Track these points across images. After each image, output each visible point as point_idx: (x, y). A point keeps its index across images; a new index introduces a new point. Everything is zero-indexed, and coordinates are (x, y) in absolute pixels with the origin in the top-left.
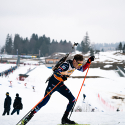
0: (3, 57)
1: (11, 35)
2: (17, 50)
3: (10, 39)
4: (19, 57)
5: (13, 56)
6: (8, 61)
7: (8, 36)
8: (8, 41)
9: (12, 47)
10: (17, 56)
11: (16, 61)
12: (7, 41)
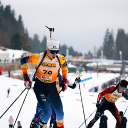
0: (99, 64)
1: (112, 30)
2: (121, 53)
3: (111, 37)
4: (124, 64)
5: (115, 61)
6: (108, 69)
7: (107, 33)
8: (108, 40)
9: (114, 48)
10: (120, 62)
11: (119, 69)
12: (105, 39)
